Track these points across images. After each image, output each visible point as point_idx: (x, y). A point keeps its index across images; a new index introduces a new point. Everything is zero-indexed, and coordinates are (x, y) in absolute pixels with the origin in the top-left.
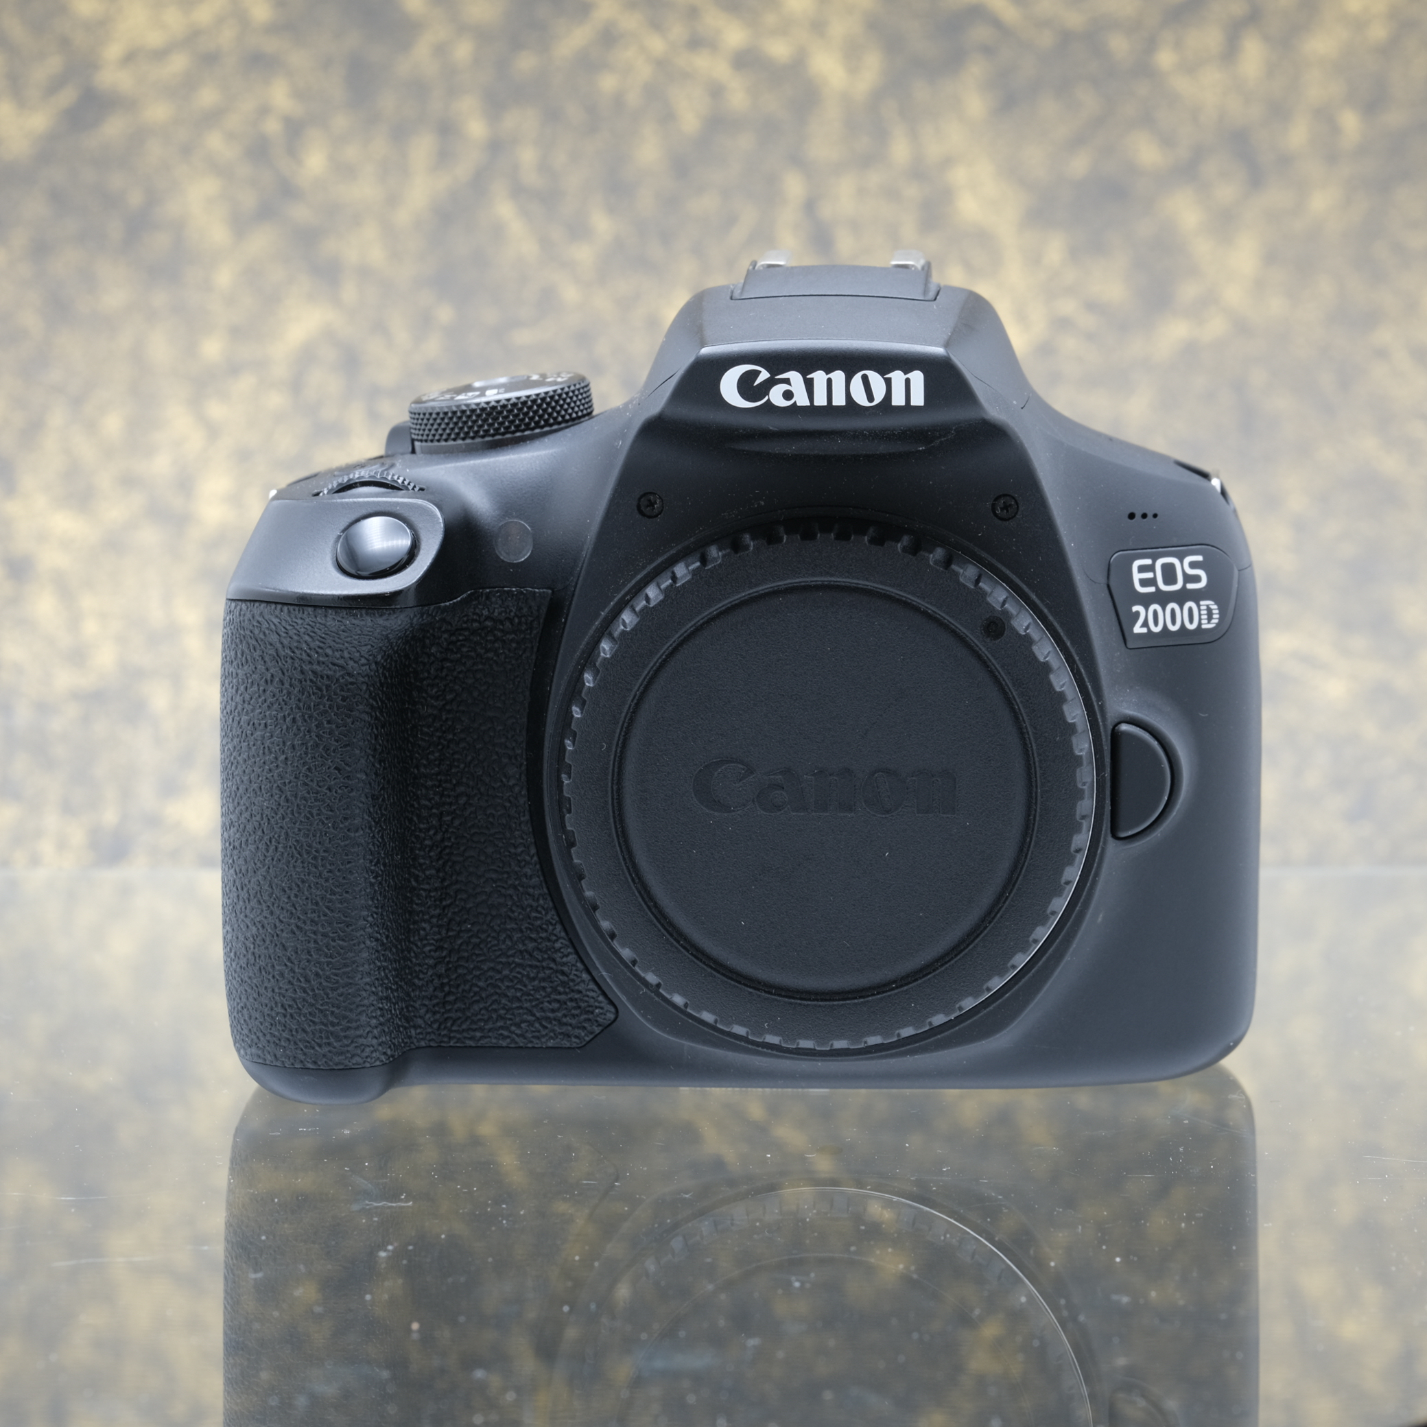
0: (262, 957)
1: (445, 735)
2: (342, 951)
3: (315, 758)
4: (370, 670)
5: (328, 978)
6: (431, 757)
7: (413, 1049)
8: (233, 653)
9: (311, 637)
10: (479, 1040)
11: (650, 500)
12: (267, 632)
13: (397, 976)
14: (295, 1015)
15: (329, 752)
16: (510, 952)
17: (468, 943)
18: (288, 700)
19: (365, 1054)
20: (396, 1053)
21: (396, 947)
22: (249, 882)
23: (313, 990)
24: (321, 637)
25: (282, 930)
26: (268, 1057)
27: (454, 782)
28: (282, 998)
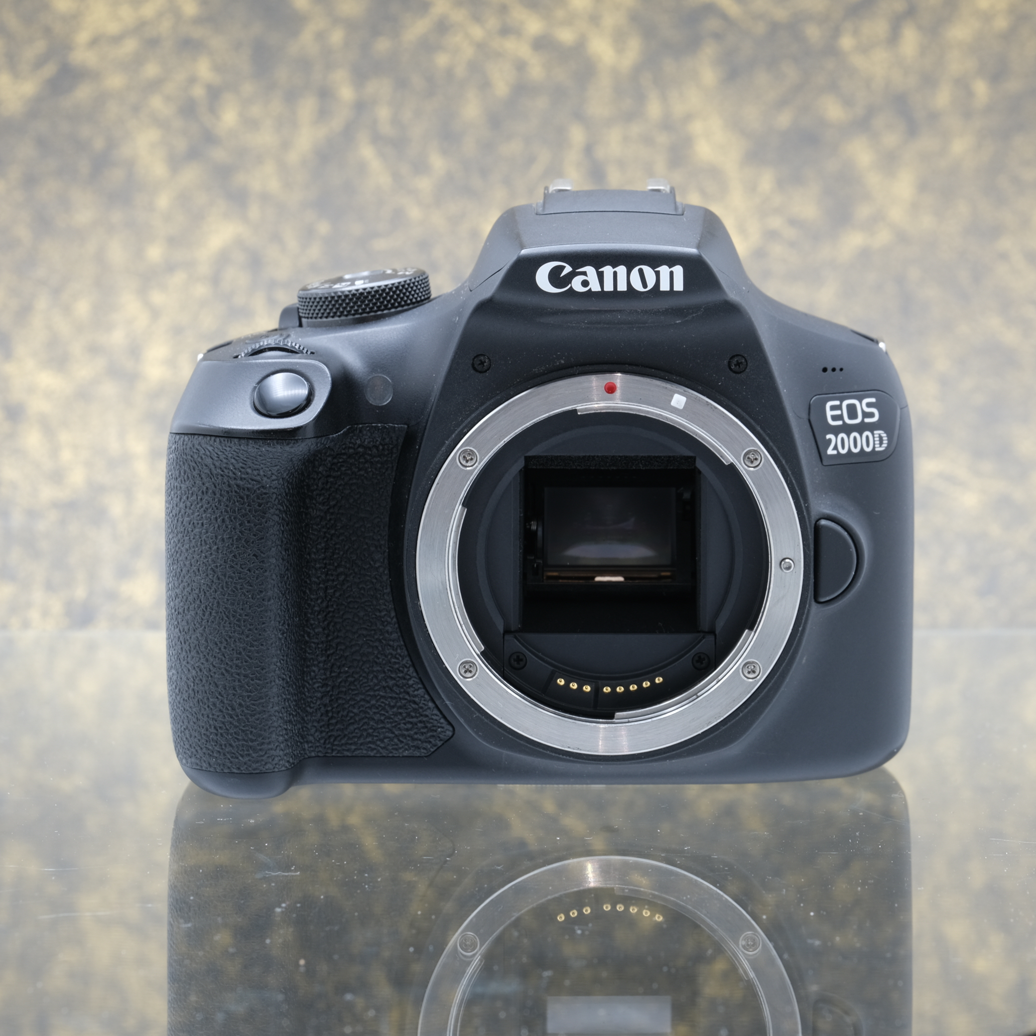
0: (200, 692)
1: (329, 531)
2: (259, 688)
3: (239, 548)
4: (279, 484)
5: (248, 707)
6: (319, 547)
7: (306, 758)
8: (177, 472)
9: (236, 460)
10: (354, 751)
11: (481, 360)
12: (203, 457)
13: (296, 705)
14: (224, 734)
15: (249, 543)
16: (377, 688)
17: (346, 681)
18: (218, 506)
19: (274, 762)
20: (296, 761)
21: (296, 685)
22: (190, 638)
23: (237, 716)
24: (243, 460)
25: (215, 673)
26: (204, 765)
27: (336, 564)
28: (215, 722)
